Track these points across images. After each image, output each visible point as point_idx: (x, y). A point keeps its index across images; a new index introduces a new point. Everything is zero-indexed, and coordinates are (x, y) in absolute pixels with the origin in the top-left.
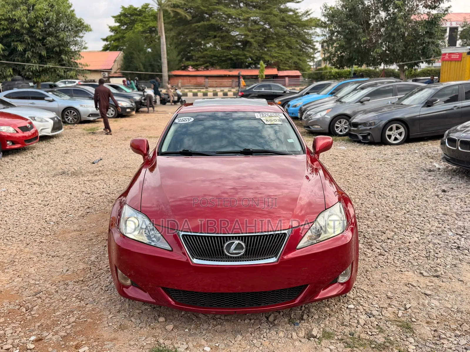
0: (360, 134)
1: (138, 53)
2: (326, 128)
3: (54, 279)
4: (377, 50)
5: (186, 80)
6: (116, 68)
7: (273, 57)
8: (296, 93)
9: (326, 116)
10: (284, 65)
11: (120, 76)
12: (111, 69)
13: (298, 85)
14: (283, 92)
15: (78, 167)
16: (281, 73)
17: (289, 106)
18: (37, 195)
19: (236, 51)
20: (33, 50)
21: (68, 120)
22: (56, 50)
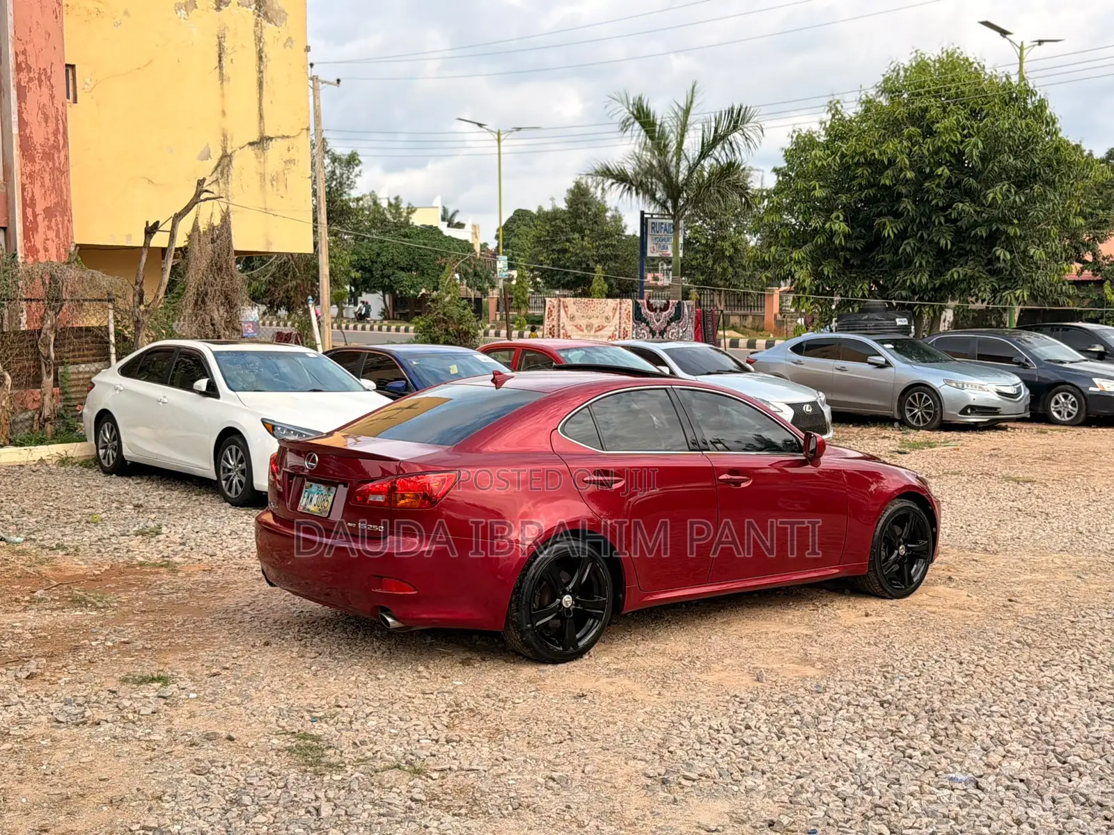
20: (922, 234)
21: (913, 417)
22: (976, 234)
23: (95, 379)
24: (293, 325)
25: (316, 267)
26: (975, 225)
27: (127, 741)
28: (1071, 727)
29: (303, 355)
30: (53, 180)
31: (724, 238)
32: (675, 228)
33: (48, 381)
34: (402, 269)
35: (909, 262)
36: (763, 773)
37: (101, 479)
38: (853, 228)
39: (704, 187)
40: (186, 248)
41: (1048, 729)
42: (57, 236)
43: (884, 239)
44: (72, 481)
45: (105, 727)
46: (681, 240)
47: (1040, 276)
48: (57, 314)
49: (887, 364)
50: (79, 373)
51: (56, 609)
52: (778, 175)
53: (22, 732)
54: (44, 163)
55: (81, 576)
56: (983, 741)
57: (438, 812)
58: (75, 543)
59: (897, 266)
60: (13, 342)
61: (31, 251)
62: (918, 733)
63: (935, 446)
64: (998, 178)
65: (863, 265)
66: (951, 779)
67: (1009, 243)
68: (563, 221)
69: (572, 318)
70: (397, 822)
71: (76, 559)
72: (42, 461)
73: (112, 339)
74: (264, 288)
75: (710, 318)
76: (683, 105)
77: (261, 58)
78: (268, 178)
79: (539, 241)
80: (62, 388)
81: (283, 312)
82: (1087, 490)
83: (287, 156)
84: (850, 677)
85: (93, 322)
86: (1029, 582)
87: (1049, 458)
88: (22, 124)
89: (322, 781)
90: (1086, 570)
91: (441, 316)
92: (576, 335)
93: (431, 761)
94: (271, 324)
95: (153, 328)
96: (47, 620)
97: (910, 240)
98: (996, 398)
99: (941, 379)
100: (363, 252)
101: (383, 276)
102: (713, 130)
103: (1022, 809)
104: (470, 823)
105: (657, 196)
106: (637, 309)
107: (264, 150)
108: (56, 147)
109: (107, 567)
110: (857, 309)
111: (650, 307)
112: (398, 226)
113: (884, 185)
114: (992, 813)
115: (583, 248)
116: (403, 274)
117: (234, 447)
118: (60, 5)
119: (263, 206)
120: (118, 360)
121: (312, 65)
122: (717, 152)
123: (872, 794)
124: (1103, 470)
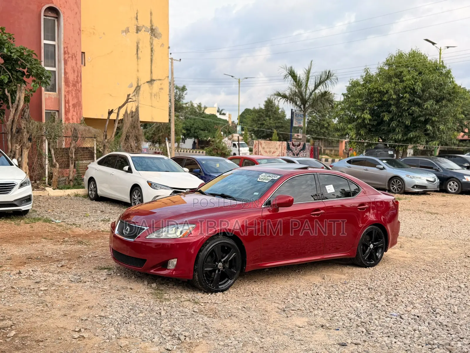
20: (399, 120)
21: (393, 189)
22: (420, 119)
23: (88, 166)
24: (161, 150)
25: (170, 128)
26: (420, 116)
27: (95, 288)
28: (439, 299)
29: (163, 158)
30: (76, 94)
31: (324, 120)
32: (304, 115)
33: (72, 166)
34: (202, 130)
35: (394, 130)
36: (322, 309)
37: (89, 202)
38: (372, 117)
39: (315, 100)
40: (122, 119)
41: (430, 300)
42: (77, 114)
43: (384, 121)
44: (79, 202)
45: (87, 283)
46: (306, 120)
47: (444, 136)
48: (76, 142)
49: (384, 168)
50: (83, 164)
51: (72, 245)
52: (344, 96)
53: (59, 284)
54: (73, 88)
55: (81, 234)
56: (405, 303)
57: (202, 316)
58: (80, 223)
59: (389, 131)
60: (60, 152)
61: (67, 119)
62: (381, 299)
63: (401, 200)
64: (429, 98)
65: (376, 131)
66: (391, 315)
67: (433, 124)
68: (263, 113)
69: (264, 148)
70: (188, 318)
71: (79, 229)
72: (69, 195)
73: (95, 152)
74: (151, 136)
75: (316, 150)
76: (307, 69)
77: (152, 51)
78: (153, 95)
79: (253, 120)
80: (77, 169)
81: (157, 145)
82: (458, 217)
83: (160, 87)
84: (358, 279)
85: (88, 145)
86: (431, 249)
87: (445, 205)
88: (65, 73)
89: (162, 304)
90: (453, 246)
91: (215, 147)
92: (265, 154)
93: (201, 300)
94: (153, 149)
95: (110, 148)
96: (69, 248)
97: (395, 122)
98: (426, 182)
99: (404, 174)
100: (188, 123)
101: (195, 132)
102: (319, 79)
103: (417, 326)
104: (213, 320)
105: (298, 104)
106: (288, 145)
107: (152, 84)
108: (77, 82)
109: (90, 232)
110: (373, 147)
111: (293, 145)
112: (200, 114)
113: (384, 100)
114: (405, 327)
115: (270, 123)
116: (202, 132)
117: (137, 191)
118: (80, 30)
119: (151, 105)
120: (97, 159)
121: (171, 54)
122: (320, 87)
123: (361, 318)
124: (465, 210)
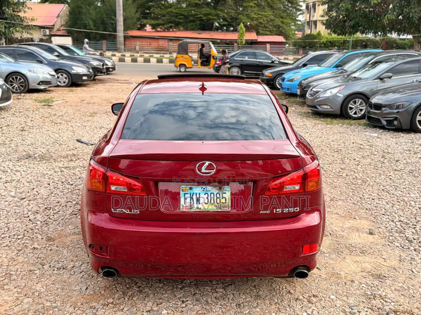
0: (384, 118)
1: (88, 7)
2: (337, 109)
3: (74, 299)
4: (389, 16)
5: (145, 43)
6: (58, 24)
7: (252, 19)
8: (290, 64)
9: (338, 94)
10: (265, 29)
11: (64, 34)
12: (54, 25)
13: (282, 54)
14: (271, 62)
15: (45, 150)
16: (261, 39)
17: (283, 80)
18: (5, 184)
19: (206, 10)
21: (13, 88)
